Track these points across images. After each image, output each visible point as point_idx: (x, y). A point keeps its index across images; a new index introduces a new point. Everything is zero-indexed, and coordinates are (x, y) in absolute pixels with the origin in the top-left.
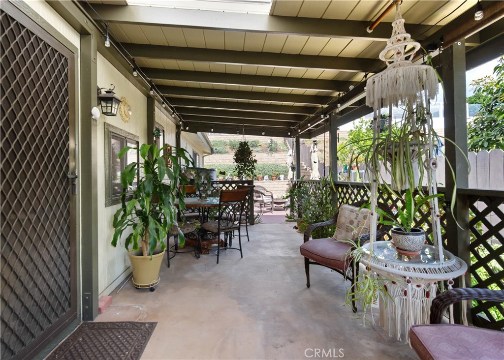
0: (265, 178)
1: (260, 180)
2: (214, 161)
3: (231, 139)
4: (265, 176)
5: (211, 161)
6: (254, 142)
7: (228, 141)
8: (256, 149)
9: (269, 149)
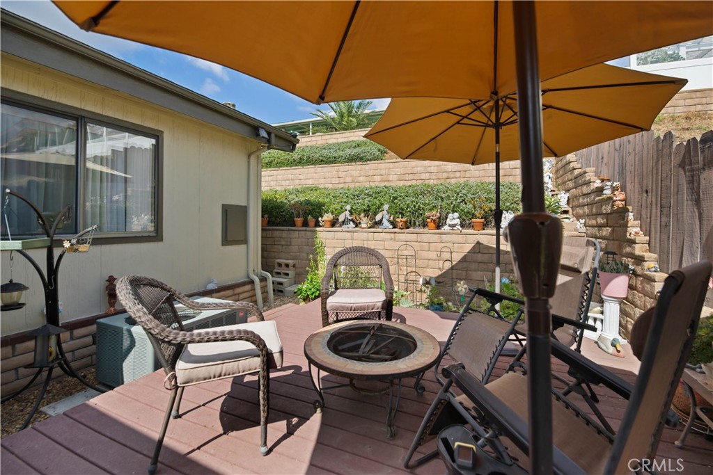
2: (348, 179)
5: (342, 180)
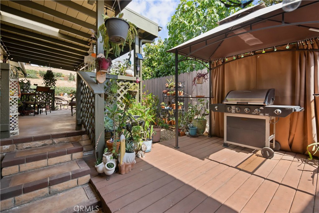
0: (65, 94)
1: (62, 95)
3: (41, 70)
4: (65, 93)
6: (59, 73)
7: (39, 71)
8: (60, 78)
9: (69, 79)
